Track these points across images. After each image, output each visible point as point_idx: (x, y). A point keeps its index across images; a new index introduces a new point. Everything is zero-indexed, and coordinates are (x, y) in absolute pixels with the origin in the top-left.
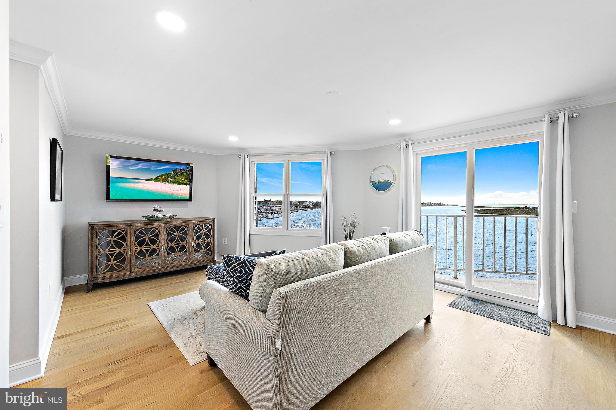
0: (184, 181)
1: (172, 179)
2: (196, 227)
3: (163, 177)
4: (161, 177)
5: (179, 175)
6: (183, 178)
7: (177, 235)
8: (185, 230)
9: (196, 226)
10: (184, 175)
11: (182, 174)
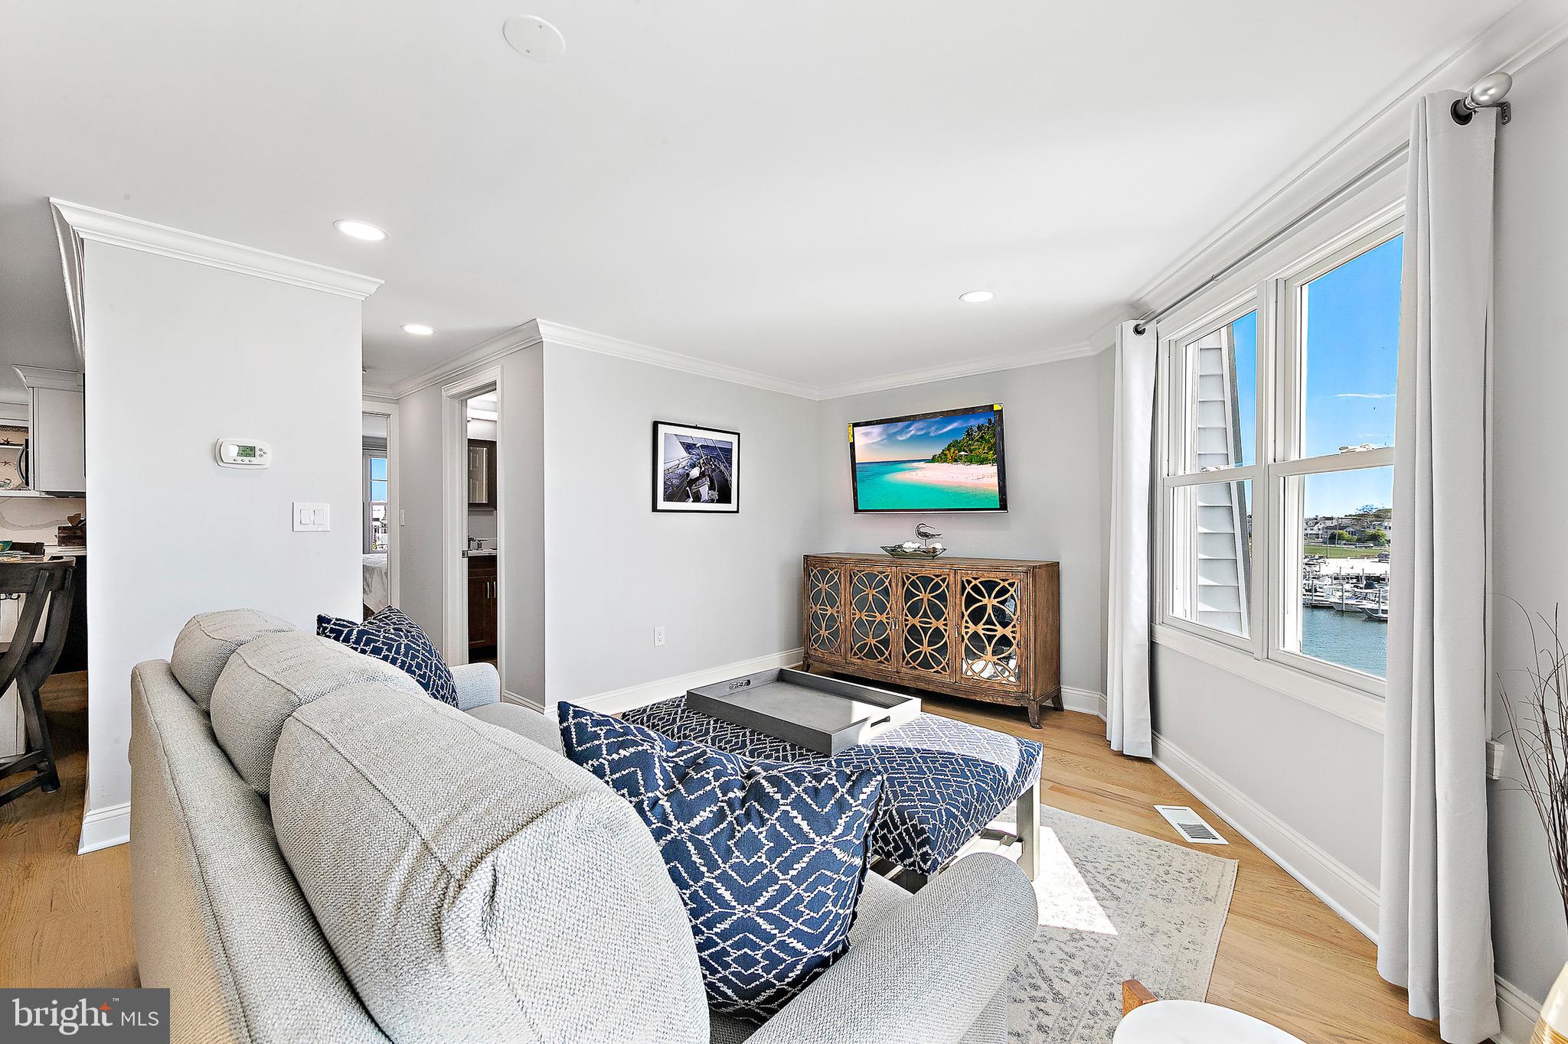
0: (987, 453)
1: (966, 452)
2: (969, 585)
3: (952, 450)
4: (949, 450)
5: (977, 441)
6: (984, 448)
7: (925, 600)
8: (942, 589)
9: (969, 582)
10: (985, 440)
11: (982, 437)
